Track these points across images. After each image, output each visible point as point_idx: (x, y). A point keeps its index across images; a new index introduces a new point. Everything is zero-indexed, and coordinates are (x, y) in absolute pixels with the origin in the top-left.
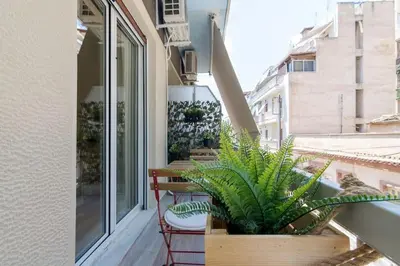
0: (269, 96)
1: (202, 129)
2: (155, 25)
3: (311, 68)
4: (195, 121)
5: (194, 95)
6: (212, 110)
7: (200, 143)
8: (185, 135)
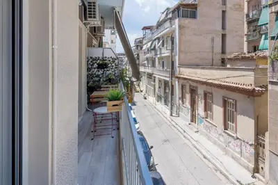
0: (165, 34)
1: (108, 72)
2: (82, 21)
3: (194, 16)
4: (104, 68)
5: (103, 53)
6: (114, 62)
7: (107, 80)
8: (98, 76)
